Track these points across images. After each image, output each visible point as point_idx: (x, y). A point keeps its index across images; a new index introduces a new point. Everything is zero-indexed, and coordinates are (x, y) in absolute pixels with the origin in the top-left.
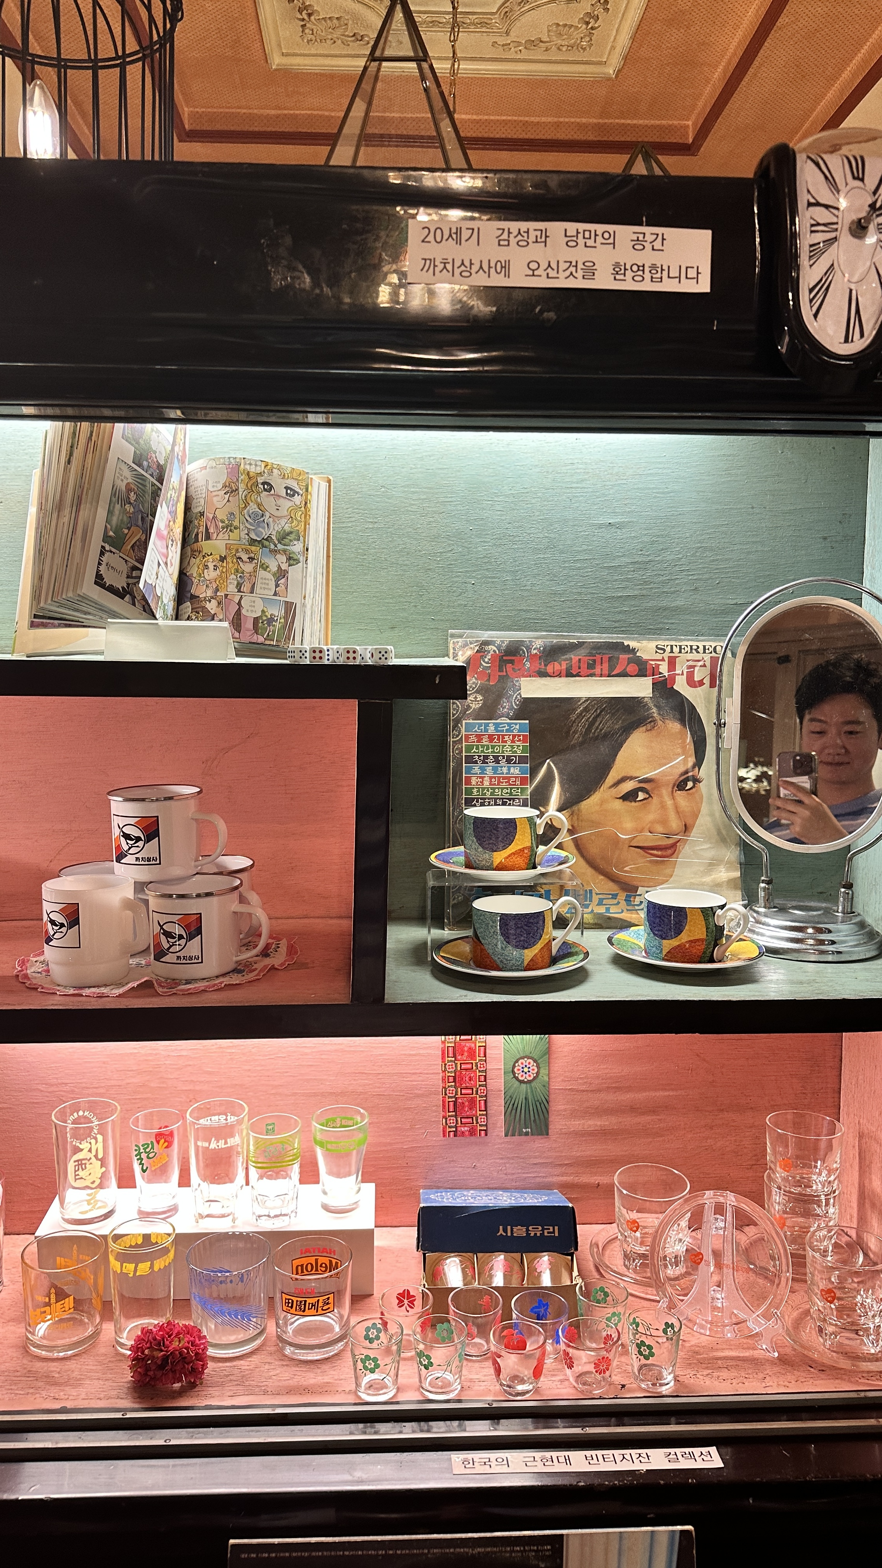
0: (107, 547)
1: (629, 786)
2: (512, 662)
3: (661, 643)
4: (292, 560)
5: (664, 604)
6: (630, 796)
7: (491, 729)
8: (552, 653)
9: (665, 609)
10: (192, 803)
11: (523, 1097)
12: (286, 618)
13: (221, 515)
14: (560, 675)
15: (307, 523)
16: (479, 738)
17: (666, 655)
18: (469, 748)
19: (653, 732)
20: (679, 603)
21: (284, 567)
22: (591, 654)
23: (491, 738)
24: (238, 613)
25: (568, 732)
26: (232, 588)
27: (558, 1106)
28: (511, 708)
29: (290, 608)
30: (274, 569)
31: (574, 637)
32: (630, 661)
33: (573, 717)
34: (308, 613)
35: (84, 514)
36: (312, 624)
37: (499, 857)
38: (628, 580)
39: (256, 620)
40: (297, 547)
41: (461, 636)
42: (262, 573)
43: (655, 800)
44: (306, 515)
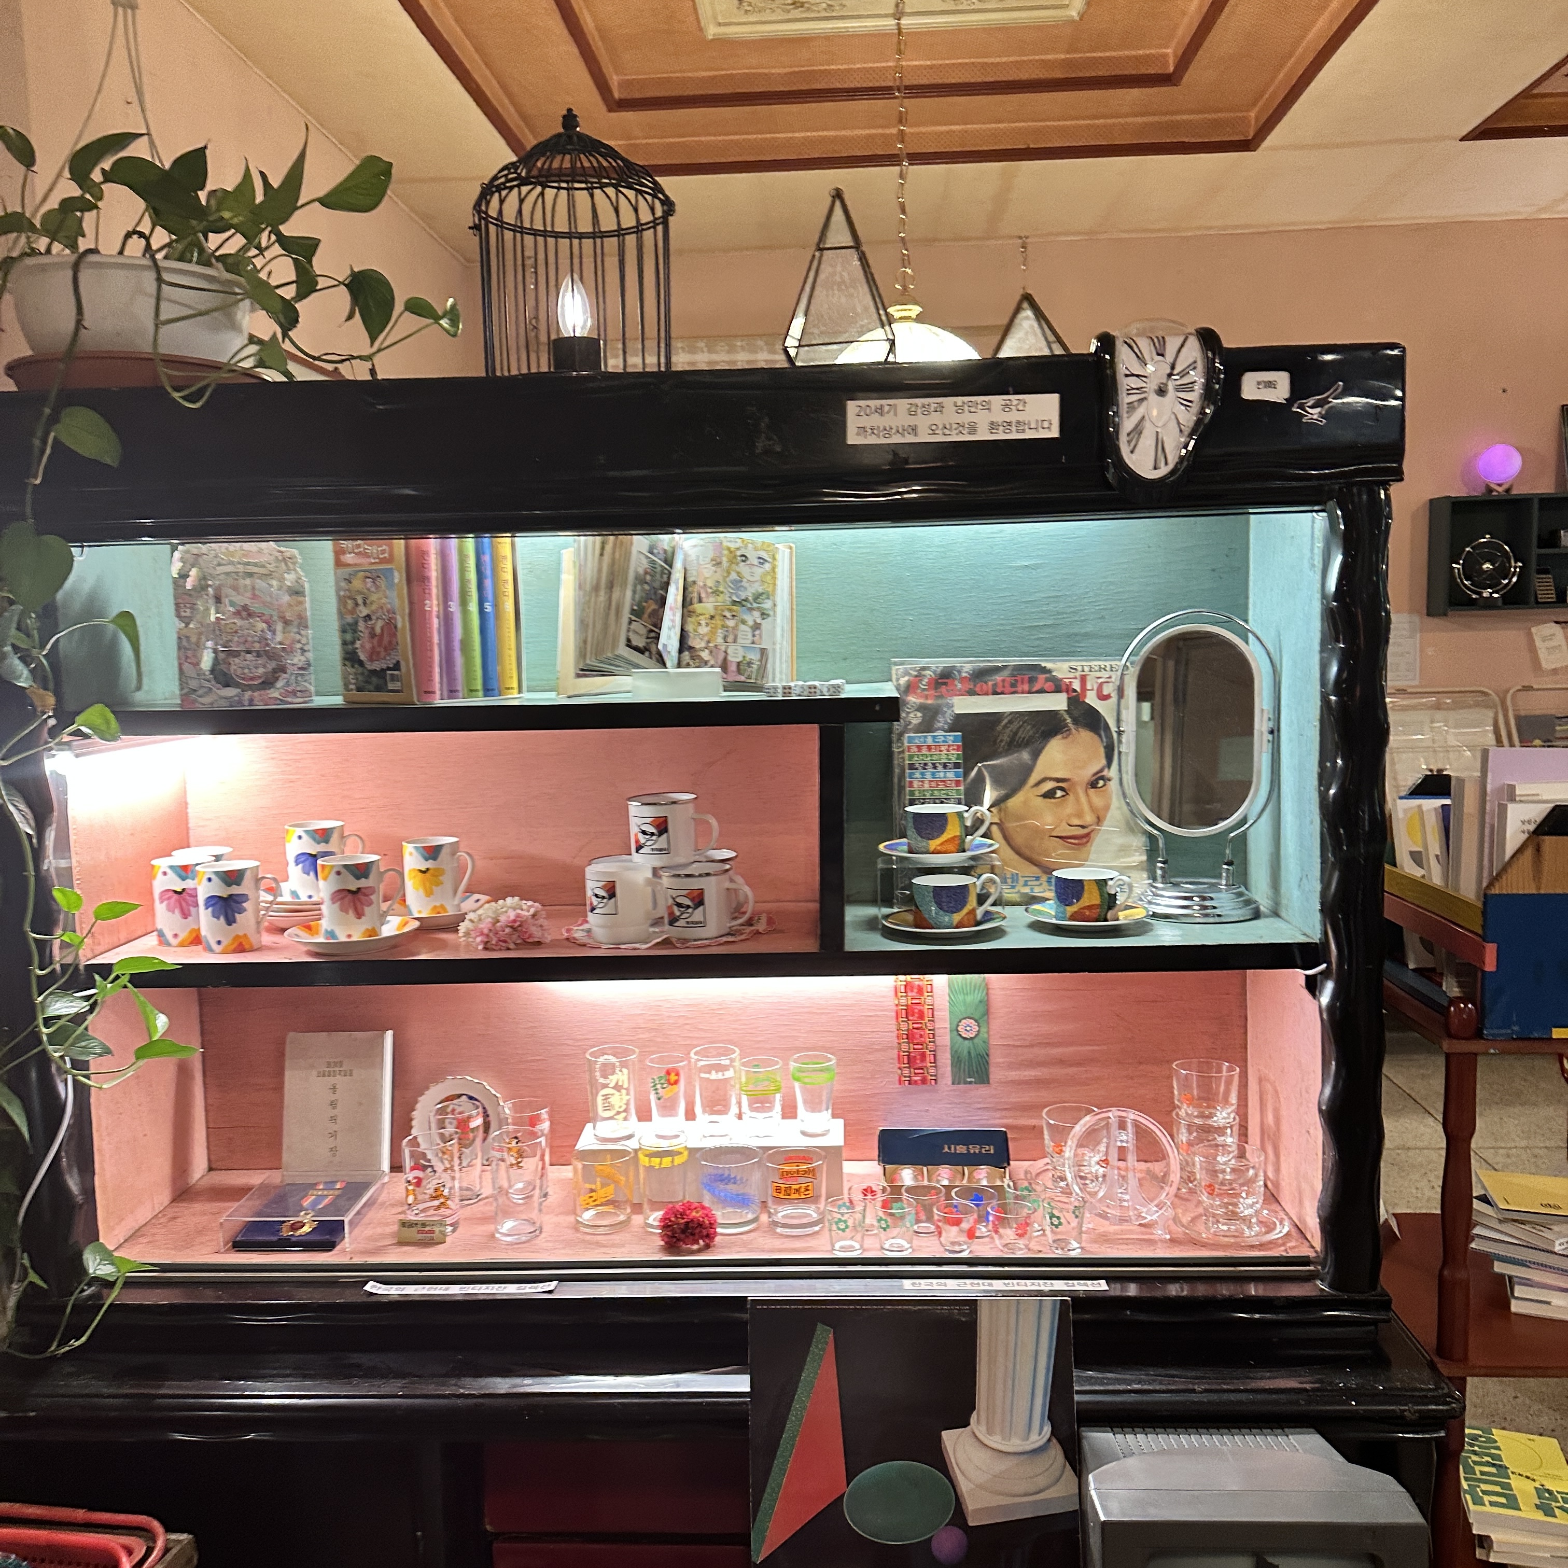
0: (634, 618)
1: (1049, 785)
2: (945, 684)
3: (1073, 664)
4: (764, 615)
5: (1075, 631)
6: (1049, 795)
7: (930, 741)
8: (980, 675)
9: (1076, 635)
10: (691, 806)
11: (965, 1052)
12: (761, 661)
13: (710, 583)
14: (986, 694)
15: (775, 584)
16: (919, 748)
17: (1078, 674)
18: (911, 757)
19: (1070, 739)
20: (1089, 628)
21: (758, 621)
22: (1013, 675)
23: (929, 748)
24: (725, 659)
25: (995, 742)
26: (720, 640)
27: (996, 1058)
28: (946, 723)
29: (763, 651)
30: (751, 623)
31: (998, 662)
32: (1047, 680)
33: (999, 728)
34: (778, 655)
35: (616, 594)
36: (781, 663)
37: (934, 844)
38: (1044, 612)
39: (739, 664)
40: (767, 605)
41: (902, 664)
42: (742, 627)
43: (1071, 798)
44: (774, 578)
